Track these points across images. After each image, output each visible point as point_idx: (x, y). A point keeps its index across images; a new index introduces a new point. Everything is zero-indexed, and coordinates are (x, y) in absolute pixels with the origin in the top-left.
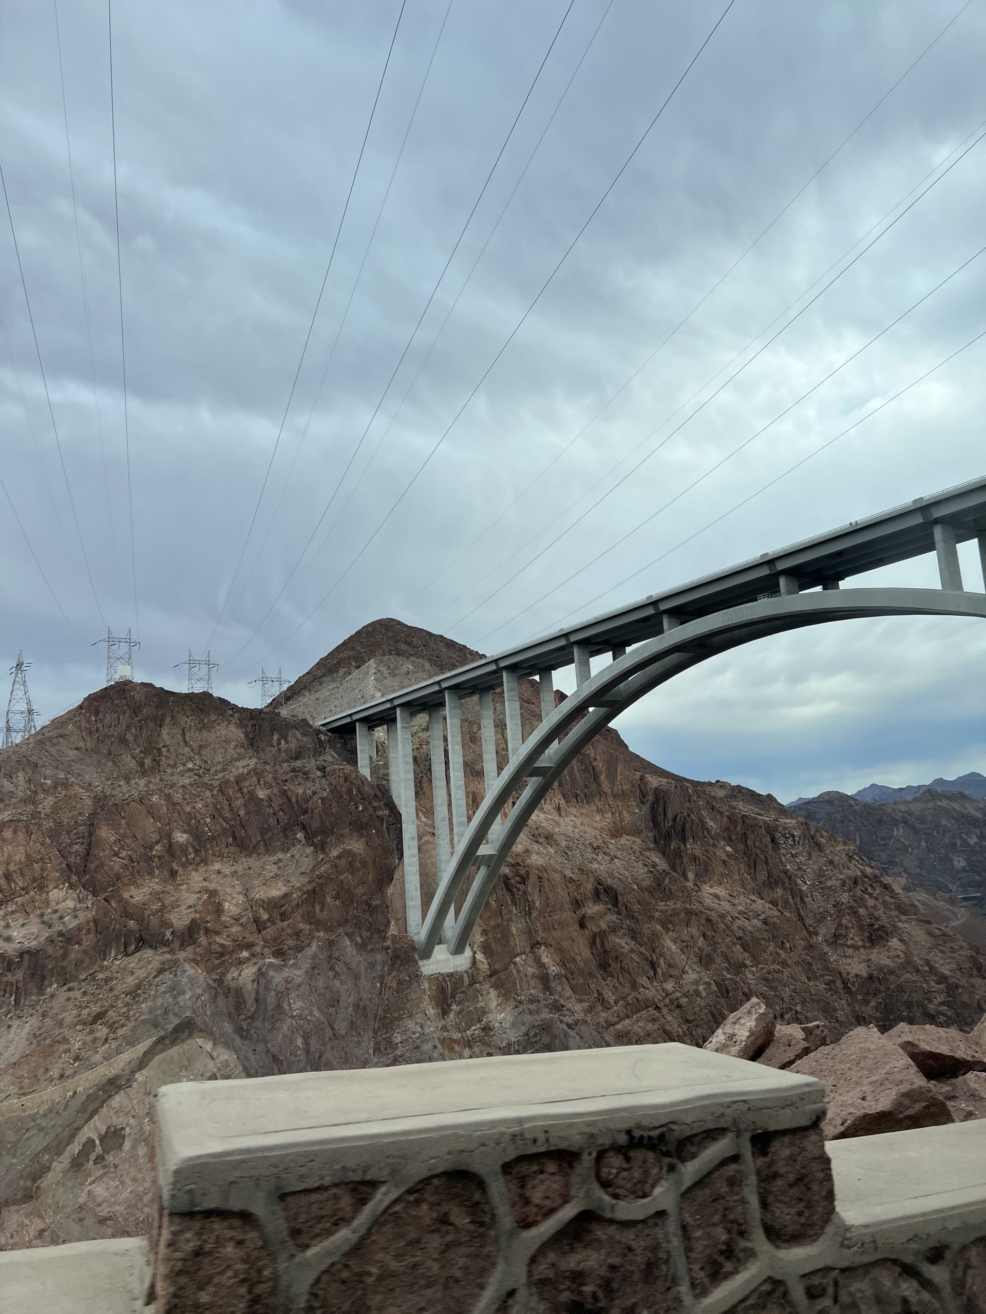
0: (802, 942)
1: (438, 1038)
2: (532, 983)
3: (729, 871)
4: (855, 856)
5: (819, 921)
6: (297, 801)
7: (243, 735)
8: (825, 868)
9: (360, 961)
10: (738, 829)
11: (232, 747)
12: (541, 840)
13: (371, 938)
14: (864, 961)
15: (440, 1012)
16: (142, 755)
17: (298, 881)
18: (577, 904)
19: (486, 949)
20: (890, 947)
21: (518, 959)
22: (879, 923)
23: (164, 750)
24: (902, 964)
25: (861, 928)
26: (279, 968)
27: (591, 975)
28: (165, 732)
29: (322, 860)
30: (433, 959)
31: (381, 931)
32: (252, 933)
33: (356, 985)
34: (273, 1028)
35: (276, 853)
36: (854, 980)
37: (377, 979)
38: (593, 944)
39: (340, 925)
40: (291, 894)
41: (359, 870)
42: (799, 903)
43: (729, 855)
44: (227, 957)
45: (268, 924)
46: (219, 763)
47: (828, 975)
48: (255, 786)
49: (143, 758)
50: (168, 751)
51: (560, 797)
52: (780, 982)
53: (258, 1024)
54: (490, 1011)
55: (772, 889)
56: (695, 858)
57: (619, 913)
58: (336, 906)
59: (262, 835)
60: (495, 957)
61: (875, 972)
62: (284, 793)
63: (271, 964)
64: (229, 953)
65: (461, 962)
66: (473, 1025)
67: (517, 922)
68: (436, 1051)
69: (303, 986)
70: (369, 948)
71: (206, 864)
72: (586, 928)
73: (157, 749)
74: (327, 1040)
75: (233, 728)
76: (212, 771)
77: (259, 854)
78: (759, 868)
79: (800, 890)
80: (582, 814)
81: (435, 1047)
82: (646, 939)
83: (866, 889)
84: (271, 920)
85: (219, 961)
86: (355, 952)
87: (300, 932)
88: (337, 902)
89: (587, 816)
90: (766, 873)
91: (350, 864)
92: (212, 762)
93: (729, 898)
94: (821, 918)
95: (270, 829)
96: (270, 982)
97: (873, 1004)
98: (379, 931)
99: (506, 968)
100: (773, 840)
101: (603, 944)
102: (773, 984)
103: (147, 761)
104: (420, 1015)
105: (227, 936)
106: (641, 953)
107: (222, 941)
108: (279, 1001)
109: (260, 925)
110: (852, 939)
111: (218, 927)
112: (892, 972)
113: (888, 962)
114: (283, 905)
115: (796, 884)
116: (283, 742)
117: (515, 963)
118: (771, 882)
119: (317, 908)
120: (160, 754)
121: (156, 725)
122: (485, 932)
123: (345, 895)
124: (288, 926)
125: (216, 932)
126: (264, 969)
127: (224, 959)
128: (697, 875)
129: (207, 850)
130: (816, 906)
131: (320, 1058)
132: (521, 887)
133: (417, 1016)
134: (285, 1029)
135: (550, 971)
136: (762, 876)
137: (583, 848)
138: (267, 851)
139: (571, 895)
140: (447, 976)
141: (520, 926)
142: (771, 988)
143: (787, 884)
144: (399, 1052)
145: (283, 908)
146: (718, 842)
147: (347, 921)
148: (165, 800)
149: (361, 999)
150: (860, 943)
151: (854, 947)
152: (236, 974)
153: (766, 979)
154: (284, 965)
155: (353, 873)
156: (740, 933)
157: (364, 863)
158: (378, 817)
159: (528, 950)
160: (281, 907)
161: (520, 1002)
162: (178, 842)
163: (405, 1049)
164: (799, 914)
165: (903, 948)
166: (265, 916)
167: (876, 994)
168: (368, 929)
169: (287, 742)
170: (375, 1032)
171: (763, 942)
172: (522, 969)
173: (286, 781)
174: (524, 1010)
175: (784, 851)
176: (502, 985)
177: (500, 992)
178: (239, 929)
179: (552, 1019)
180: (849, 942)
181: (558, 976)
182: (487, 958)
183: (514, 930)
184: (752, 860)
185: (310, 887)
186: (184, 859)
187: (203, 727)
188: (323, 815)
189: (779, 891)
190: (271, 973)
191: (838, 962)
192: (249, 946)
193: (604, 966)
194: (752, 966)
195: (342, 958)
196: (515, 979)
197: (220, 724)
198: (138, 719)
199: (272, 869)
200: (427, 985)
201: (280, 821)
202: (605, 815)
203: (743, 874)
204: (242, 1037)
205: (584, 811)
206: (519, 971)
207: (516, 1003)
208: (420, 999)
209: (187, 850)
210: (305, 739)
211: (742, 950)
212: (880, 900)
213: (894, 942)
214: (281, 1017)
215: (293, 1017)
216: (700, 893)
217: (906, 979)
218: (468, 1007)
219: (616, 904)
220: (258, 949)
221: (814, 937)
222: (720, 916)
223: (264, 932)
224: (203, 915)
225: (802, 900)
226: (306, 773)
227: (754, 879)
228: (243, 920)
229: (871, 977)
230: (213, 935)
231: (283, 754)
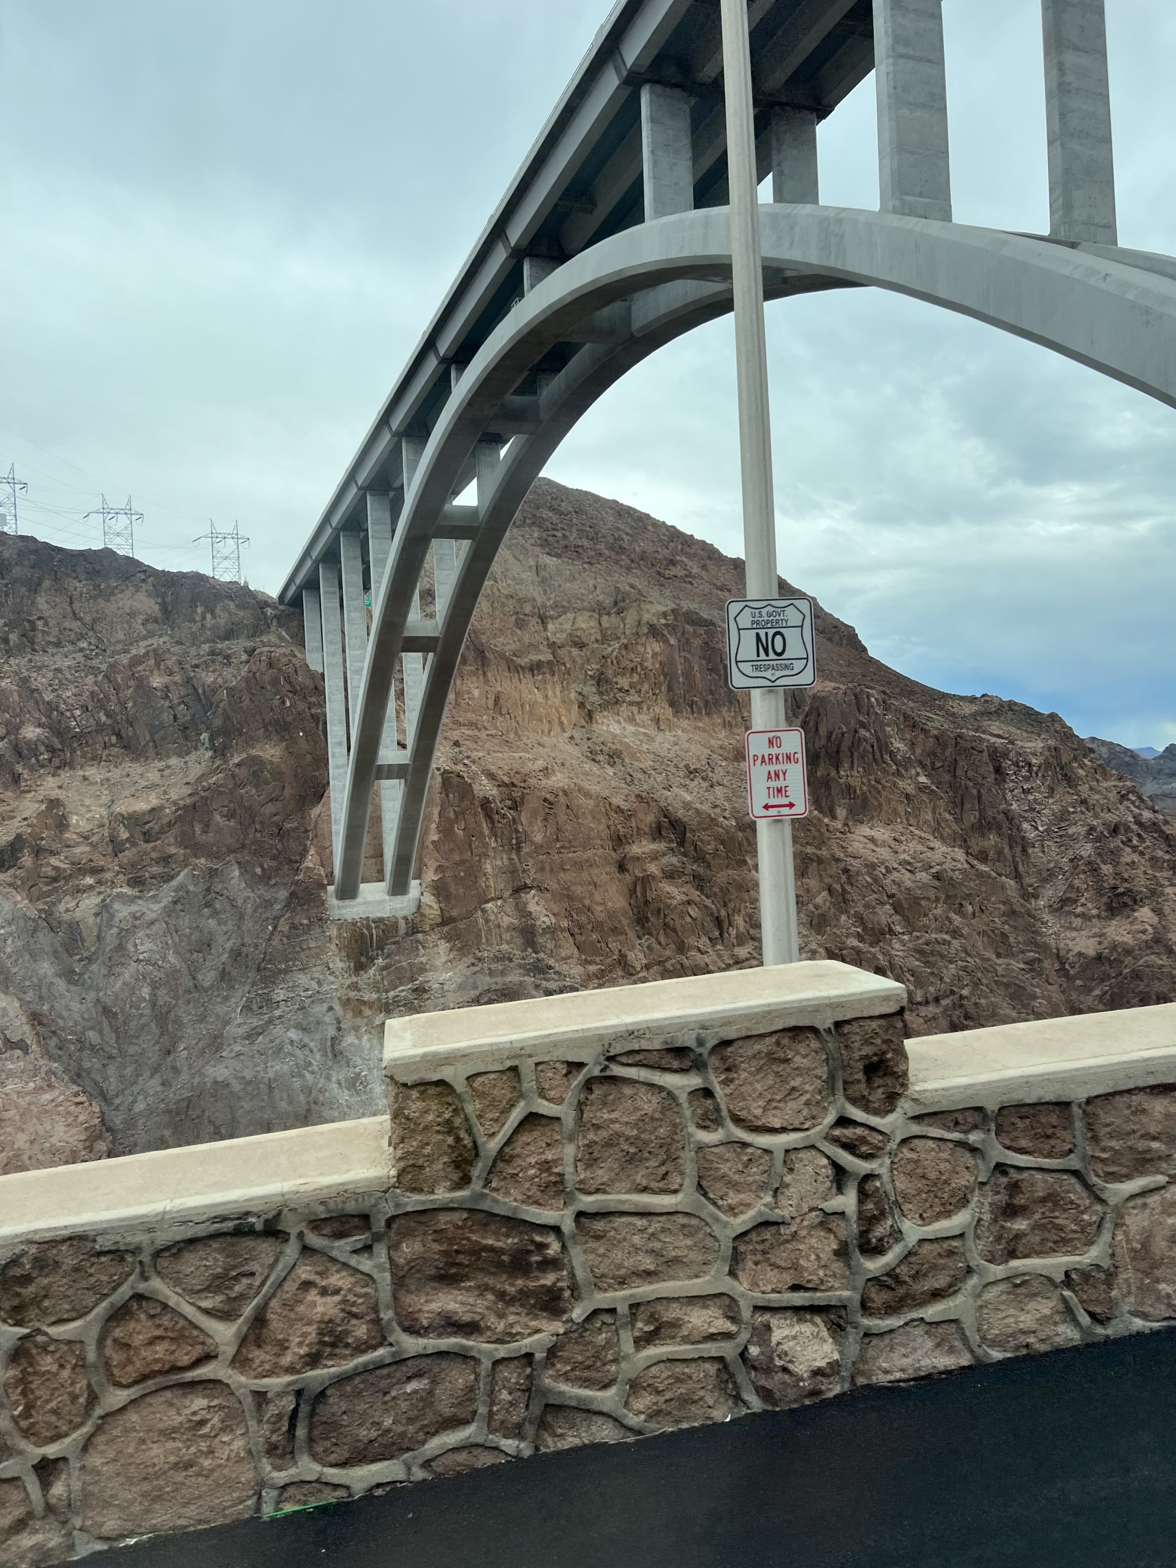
0: (1001, 906)
1: (340, 999)
2: (507, 936)
3: (913, 809)
4: (1130, 796)
5: (1045, 881)
6: (204, 692)
7: (157, 607)
8: (1071, 810)
9: (249, 898)
10: (947, 754)
11: (140, 622)
12: (600, 758)
13: (278, 869)
14: (1095, 935)
15: (352, 965)
16: (6, 629)
17: (179, 792)
18: (618, 841)
19: (440, 890)
20: (1136, 918)
21: (490, 905)
22: (1126, 885)
23: (40, 623)
24: (1146, 942)
25: (1099, 891)
26: (132, 900)
27: (616, 931)
28: (42, 601)
29: (218, 767)
30: (360, 900)
31: (294, 862)
32: (104, 855)
33: (239, 927)
34: (110, 973)
35: (168, 757)
36: (1076, 959)
37: (270, 921)
38: (633, 892)
39: (231, 851)
40: (162, 808)
41: (267, 783)
42: (1018, 854)
43: (922, 789)
44: (62, 883)
45: (127, 845)
46: (118, 642)
47: (1032, 951)
48: (151, 672)
49: (7, 633)
50: (46, 624)
51: (666, 705)
52: (943, 957)
53: (94, 967)
54: (433, 968)
55: (983, 835)
56: (849, 789)
57: (685, 855)
58: (229, 827)
59: (152, 735)
60: (453, 901)
61: (1107, 951)
62: (188, 681)
63: (120, 896)
64: (64, 878)
65: (401, 907)
66: (401, 984)
67: (495, 858)
68: (330, 1014)
69: (157, 924)
70: (273, 882)
71: (72, 768)
72: (627, 871)
73: (28, 621)
74: (180, 992)
75: (141, 596)
76: (108, 652)
77: (147, 758)
78: (967, 806)
79: (1023, 838)
80: (696, 728)
81: (331, 1009)
82: (716, 889)
83: (1130, 840)
84: (131, 840)
85: (50, 888)
86: (243, 885)
87: (170, 857)
88: (232, 823)
89: (704, 731)
90: (977, 813)
91: (255, 774)
92: (109, 640)
93: (892, 843)
94: (1050, 875)
95: (162, 727)
96: (112, 917)
97: (1097, 992)
98: (291, 861)
99: (469, 915)
100: (998, 770)
101: (644, 894)
102: (931, 959)
103: (13, 637)
104: (319, 968)
105: (66, 858)
106: (706, 907)
107: (58, 864)
108: (121, 940)
109: (116, 847)
110: (1083, 905)
111: (55, 846)
112: (1128, 952)
113: (1128, 939)
114: (148, 822)
115: (1019, 829)
116: (209, 616)
117: (484, 911)
118: (983, 827)
119: (198, 828)
120: (34, 629)
121: (29, 590)
122: (440, 869)
123: (243, 814)
124: (154, 849)
125: (51, 852)
126: (108, 900)
127: (56, 885)
128: (850, 811)
129: (73, 751)
130: (1045, 860)
131: (168, 1012)
132: (510, 814)
133: (314, 969)
134: (127, 975)
135: (538, 923)
136: (972, 818)
137: (674, 770)
138: (157, 754)
139: (612, 828)
140: (374, 921)
141: (499, 863)
142: (927, 963)
143: (1005, 830)
144: (277, 1013)
145: (147, 827)
146: (906, 770)
147: (243, 846)
148: (17, 685)
149: (243, 945)
150: (1094, 912)
151: (1085, 916)
152: (72, 905)
153: (921, 952)
154: (140, 898)
155: (257, 786)
156: (894, 890)
157: (277, 774)
158: (312, 716)
159: (507, 894)
160: (146, 824)
161: (479, 959)
162: (25, 738)
163: (287, 1010)
164: (1016, 870)
165: (1155, 920)
166: (124, 835)
167: (1103, 980)
168: (274, 858)
169: (214, 617)
170: (254, 984)
171: (923, 903)
172: (493, 918)
173: (197, 666)
174: (482, 969)
175: (1011, 785)
176: (459, 937)
177: (454, 945)
178: (88, 849)
179: (521, 983)
180: (1079, 910)
181: (551, 931)
182: (439, 902)
183: (488, 867)
184: (958, 795)
185: (188, 801)
186: (33, 760)
187: (99, 594)
188: (229, 711)
189: (993, 838)
190: (116, 906)
191: (1059, 935)
192: (96, 871)
193: (641, 921)
194: (903, 933)
195: (225, 892)
196: (480, 930)
197: (123, 591)
198: (4, 582)
199: (153, 776)
200: (335, 932)
201: (179, 716)
202: (735, 730)
203: (940, 814)
204: (71, 982)
205: (701, 725)
206: (487, 921)
207: (474, 961)
208: (322, 949)
209: (37, 748)
210: (241, 613)
211: (892, 911)
212: (1147, 857)
213: (1145, 914)
214: (123, 960)
215: (138, 961)
216: (849, 835)
217: (1146, 962)
218: (399, 961)
219: (682, 843)
220: (108, 875)
221: (1033, 901)
222: (866, 866)
223: (120, 855)
224: (38, 830)
225: (1024, 851)
226: (228, 657)
227: (959, 820)
228: (95, 839)
229: (1099, 958)
230: (47, 855)
231: (209, 633)
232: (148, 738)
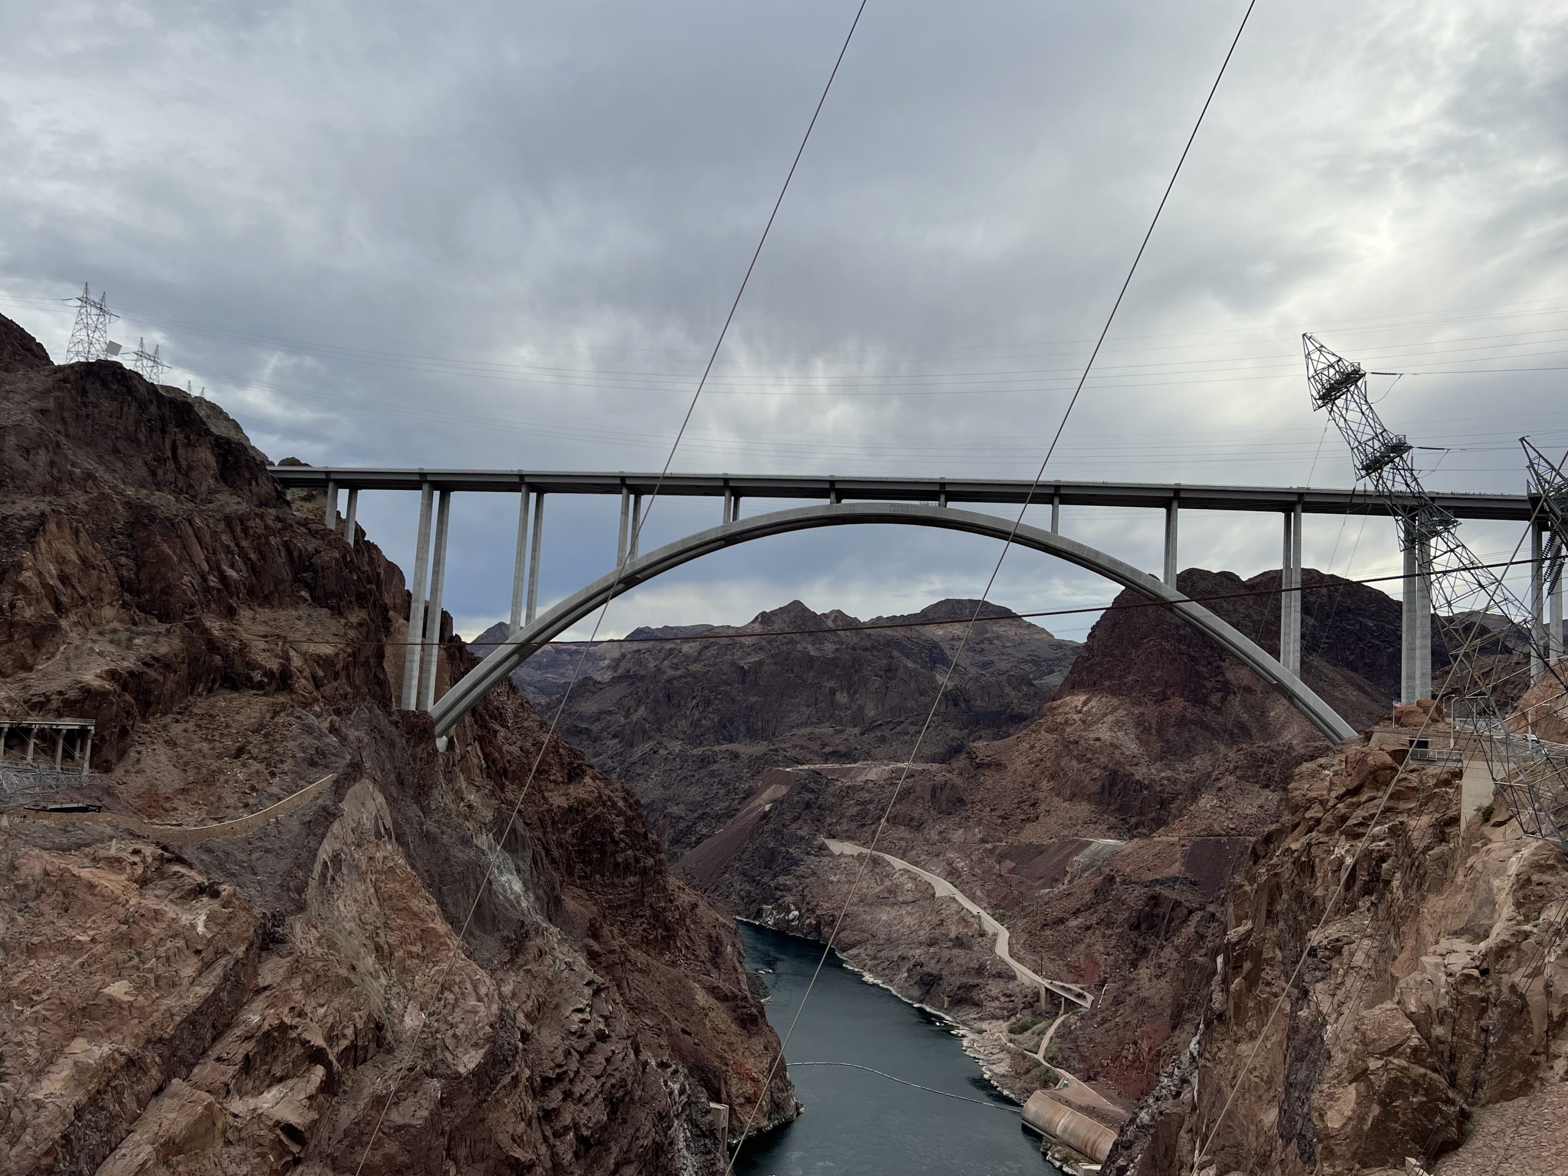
2: (477, 772)
6: (299, 556)
7: (215, 464)
11: (210, 475)
14: (563, 795)
16: (156, 463)
17: (336, 642)
20: (585, 783)
24: (594, 798)
25: (562, 765)
31: (387, 705)
32: (313, 688)
35: (288, 608)
36: (557, 811)
37: (403, 750)
40: (339, 654)
46: (203, 494)
49: (157, 467)
54: (464, 792)
59: (276, 587)
61: (575, 804)
62: (284, 543)
64: (309, 704)
66: (461, 802)
75: (209, 453)
76: (198, 499)
77: (274, 606)
92: (199, 489)
95: (283, 581)
97: (570, 832)
99: (465, 755)
105: (301, 687)
107: (301, 692)
110: (554, 774)
112: (588, 805)
113: (586, 796)
123: (366, 664)
124: (340, 686)
138: (281, 604)
150: (561, 779)
151: (555, 782)
159: (472, 742)
161: (479, 787)
166: (320, 673)
167: (572, 824)
168: (380, 702)
176: (465, 770)
180: (552, 778)
182: (458, 744)
183: (466, 721)
185: (350, 650)
192: (317, 701)
196: (470, 766)
197: (201, 445)
206: (471, 760)
207: (477, 788)
208: (439, 772)
218: (455, 786)
223: (322, 689)
229: (570, 808)
232: (272, 588)
